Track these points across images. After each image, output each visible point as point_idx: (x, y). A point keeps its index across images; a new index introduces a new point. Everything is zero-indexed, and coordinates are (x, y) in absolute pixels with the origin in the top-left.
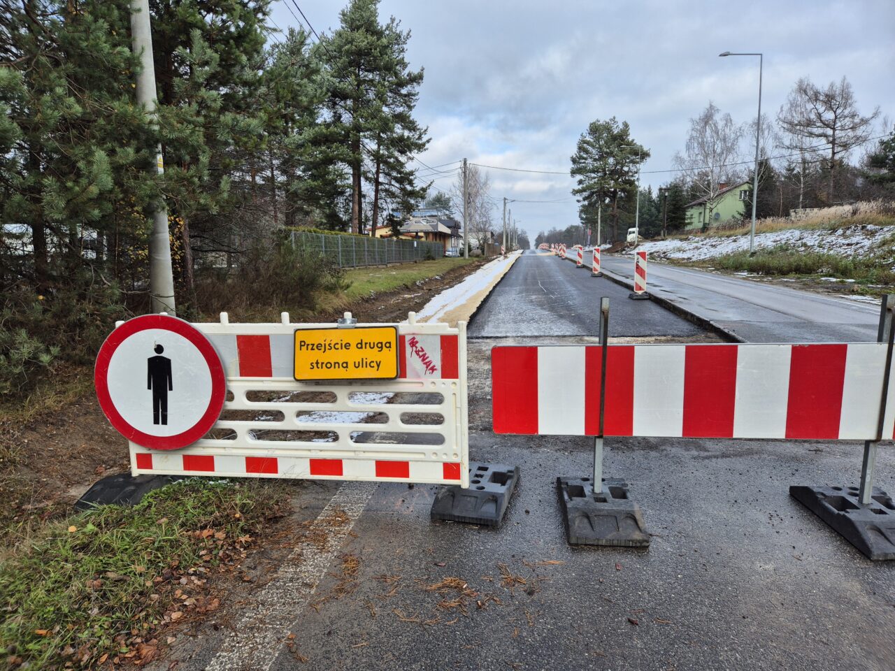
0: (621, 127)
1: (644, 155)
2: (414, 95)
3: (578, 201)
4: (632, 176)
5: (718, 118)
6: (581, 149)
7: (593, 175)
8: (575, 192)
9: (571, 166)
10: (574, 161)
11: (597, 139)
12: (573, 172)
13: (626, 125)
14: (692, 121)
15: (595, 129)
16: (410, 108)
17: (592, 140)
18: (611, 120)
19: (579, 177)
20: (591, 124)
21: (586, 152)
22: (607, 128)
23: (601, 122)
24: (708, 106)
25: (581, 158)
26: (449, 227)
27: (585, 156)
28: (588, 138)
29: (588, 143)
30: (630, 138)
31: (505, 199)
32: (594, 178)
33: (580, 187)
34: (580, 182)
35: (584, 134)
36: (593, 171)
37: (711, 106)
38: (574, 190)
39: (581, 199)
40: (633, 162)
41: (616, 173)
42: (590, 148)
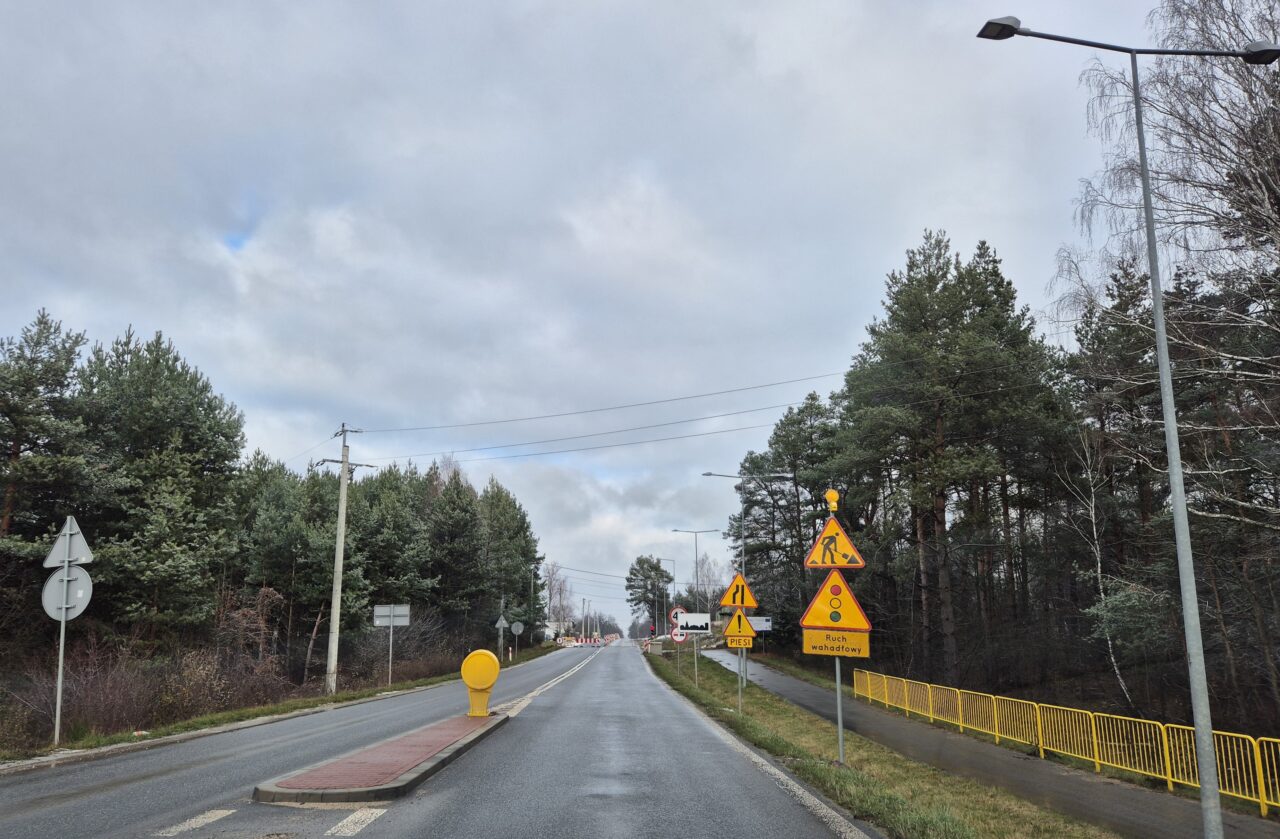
0: (655, 561)
1: (670, 580)
4: (665, 589)
5: (710, 560)
6: (631, 573)
7: (639, 590)
8: (628, 601)
9: (626, 583)
10: (628, 580)
11: (642, 568)
12: (628, 588)
13: (659, 559)
15: (641, 561)
17: (638, 568)
18: (650, 556)
19: (630, 591)
20: (638, 559)
21: (635, 575)
22: (648, 561)
23: (644, 557)
25: (632, 578)
27: (634, 578)
28: (636, 567)
29: (635, 569)
30: (662, 568)
32: (640, 592)
33: (630, 597)
34: (631, 594)
35: (634, 565)
36: (639, 588)
37: (705, 554)
38: (627, 599)
39: (632, 604)
40: (665, 582)
41: (655, 588)
42: (637, 573)
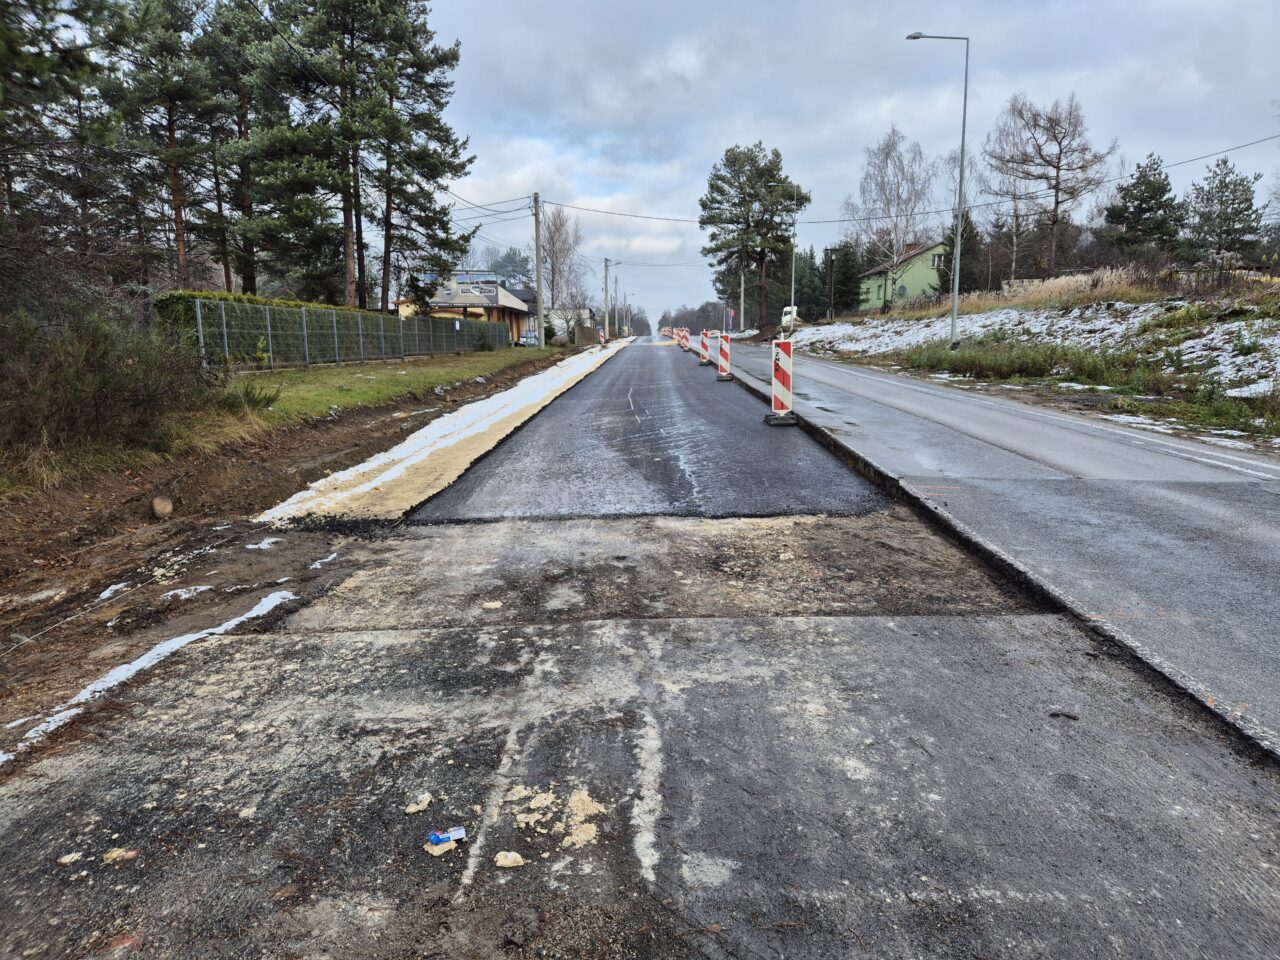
0: (770, 156)
1: (802, 200)
2: (446, 85)
3: (711, 265)
4: (786, 230)
5: (902, 147)
6: (714, 187)
7: (731, 227)
8: (706, 252)
9: (700, 212)
10: (704, 205)
11: (737, 174)
12: (703, 222)
13: (777, 154)
14: (868, 151)
15: (733, 159)
16: (440, 106)
17: (729, 176)
18: (756, 146)
19: (711, 229)
20: (728, 151)
21: (721, 192)
22: (750, 158)
23: (742, 149)
24: (890, 131)
25: (714, 201)
26: (524, 301)
27: (719, 198)
28: (724, 172)
29: (722, 179)
30: (783, 174)
31: (607, 260)
32: (733, 231)
33: (713, 244)
34: (713, 237)
35: (718, 166)
36: (731, 222)
37: (894, 131)
38: (704, 249)
39: (715, 262)
40: (789, 210)
41: (764, 226)
42: (726, 187)
